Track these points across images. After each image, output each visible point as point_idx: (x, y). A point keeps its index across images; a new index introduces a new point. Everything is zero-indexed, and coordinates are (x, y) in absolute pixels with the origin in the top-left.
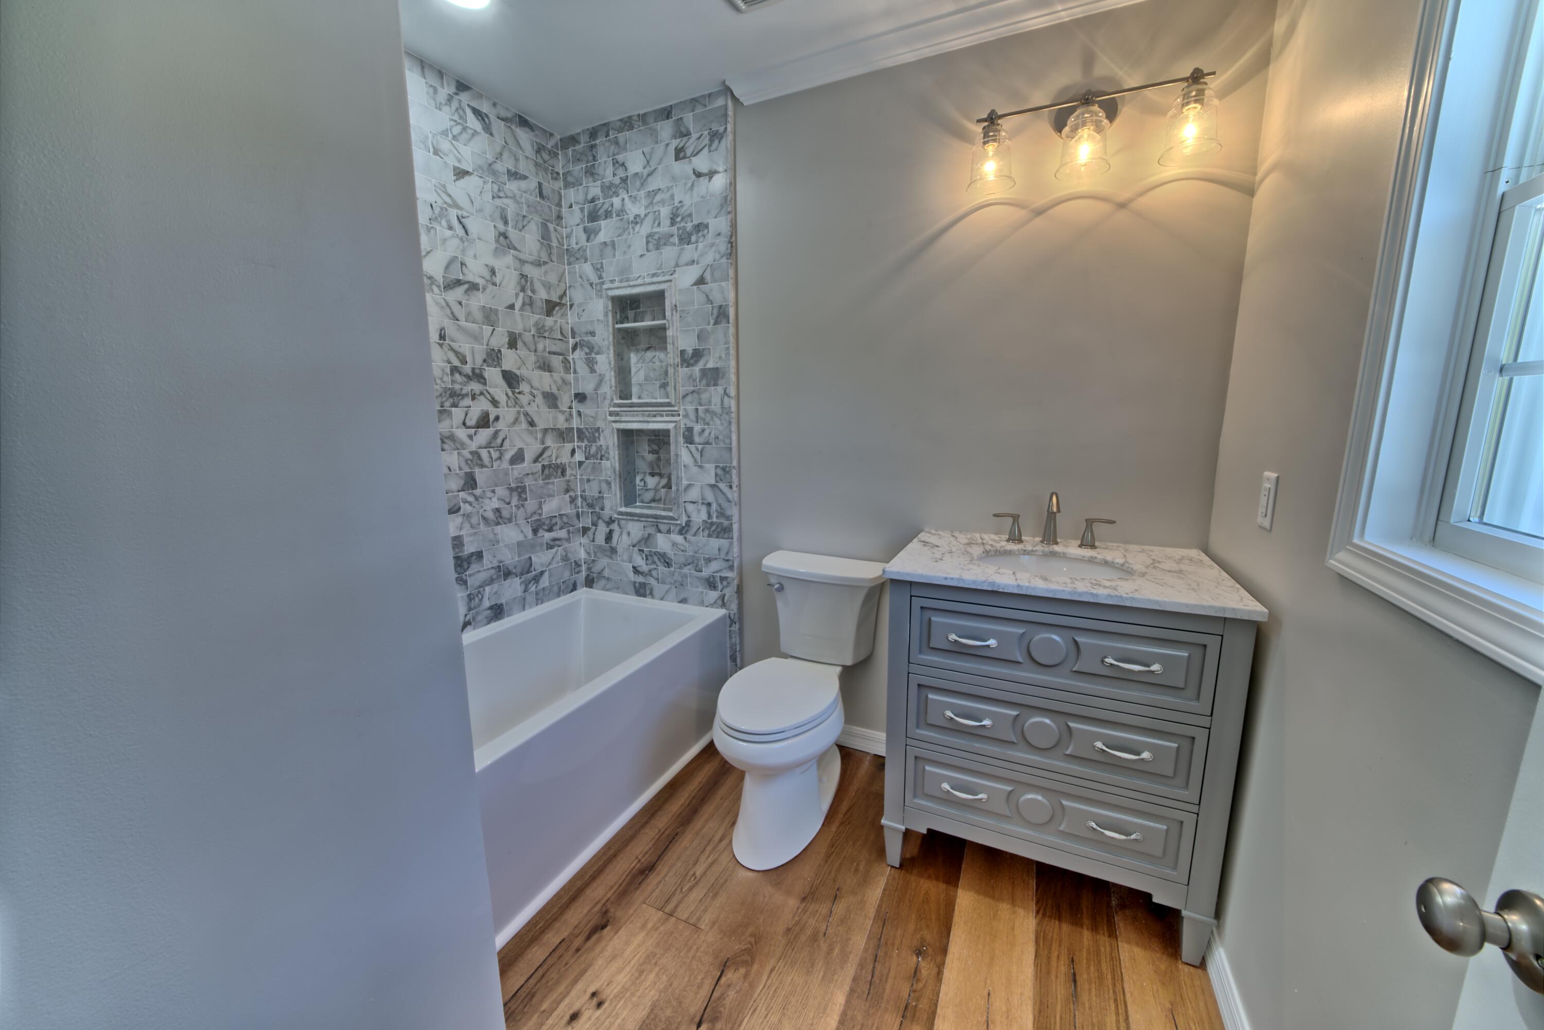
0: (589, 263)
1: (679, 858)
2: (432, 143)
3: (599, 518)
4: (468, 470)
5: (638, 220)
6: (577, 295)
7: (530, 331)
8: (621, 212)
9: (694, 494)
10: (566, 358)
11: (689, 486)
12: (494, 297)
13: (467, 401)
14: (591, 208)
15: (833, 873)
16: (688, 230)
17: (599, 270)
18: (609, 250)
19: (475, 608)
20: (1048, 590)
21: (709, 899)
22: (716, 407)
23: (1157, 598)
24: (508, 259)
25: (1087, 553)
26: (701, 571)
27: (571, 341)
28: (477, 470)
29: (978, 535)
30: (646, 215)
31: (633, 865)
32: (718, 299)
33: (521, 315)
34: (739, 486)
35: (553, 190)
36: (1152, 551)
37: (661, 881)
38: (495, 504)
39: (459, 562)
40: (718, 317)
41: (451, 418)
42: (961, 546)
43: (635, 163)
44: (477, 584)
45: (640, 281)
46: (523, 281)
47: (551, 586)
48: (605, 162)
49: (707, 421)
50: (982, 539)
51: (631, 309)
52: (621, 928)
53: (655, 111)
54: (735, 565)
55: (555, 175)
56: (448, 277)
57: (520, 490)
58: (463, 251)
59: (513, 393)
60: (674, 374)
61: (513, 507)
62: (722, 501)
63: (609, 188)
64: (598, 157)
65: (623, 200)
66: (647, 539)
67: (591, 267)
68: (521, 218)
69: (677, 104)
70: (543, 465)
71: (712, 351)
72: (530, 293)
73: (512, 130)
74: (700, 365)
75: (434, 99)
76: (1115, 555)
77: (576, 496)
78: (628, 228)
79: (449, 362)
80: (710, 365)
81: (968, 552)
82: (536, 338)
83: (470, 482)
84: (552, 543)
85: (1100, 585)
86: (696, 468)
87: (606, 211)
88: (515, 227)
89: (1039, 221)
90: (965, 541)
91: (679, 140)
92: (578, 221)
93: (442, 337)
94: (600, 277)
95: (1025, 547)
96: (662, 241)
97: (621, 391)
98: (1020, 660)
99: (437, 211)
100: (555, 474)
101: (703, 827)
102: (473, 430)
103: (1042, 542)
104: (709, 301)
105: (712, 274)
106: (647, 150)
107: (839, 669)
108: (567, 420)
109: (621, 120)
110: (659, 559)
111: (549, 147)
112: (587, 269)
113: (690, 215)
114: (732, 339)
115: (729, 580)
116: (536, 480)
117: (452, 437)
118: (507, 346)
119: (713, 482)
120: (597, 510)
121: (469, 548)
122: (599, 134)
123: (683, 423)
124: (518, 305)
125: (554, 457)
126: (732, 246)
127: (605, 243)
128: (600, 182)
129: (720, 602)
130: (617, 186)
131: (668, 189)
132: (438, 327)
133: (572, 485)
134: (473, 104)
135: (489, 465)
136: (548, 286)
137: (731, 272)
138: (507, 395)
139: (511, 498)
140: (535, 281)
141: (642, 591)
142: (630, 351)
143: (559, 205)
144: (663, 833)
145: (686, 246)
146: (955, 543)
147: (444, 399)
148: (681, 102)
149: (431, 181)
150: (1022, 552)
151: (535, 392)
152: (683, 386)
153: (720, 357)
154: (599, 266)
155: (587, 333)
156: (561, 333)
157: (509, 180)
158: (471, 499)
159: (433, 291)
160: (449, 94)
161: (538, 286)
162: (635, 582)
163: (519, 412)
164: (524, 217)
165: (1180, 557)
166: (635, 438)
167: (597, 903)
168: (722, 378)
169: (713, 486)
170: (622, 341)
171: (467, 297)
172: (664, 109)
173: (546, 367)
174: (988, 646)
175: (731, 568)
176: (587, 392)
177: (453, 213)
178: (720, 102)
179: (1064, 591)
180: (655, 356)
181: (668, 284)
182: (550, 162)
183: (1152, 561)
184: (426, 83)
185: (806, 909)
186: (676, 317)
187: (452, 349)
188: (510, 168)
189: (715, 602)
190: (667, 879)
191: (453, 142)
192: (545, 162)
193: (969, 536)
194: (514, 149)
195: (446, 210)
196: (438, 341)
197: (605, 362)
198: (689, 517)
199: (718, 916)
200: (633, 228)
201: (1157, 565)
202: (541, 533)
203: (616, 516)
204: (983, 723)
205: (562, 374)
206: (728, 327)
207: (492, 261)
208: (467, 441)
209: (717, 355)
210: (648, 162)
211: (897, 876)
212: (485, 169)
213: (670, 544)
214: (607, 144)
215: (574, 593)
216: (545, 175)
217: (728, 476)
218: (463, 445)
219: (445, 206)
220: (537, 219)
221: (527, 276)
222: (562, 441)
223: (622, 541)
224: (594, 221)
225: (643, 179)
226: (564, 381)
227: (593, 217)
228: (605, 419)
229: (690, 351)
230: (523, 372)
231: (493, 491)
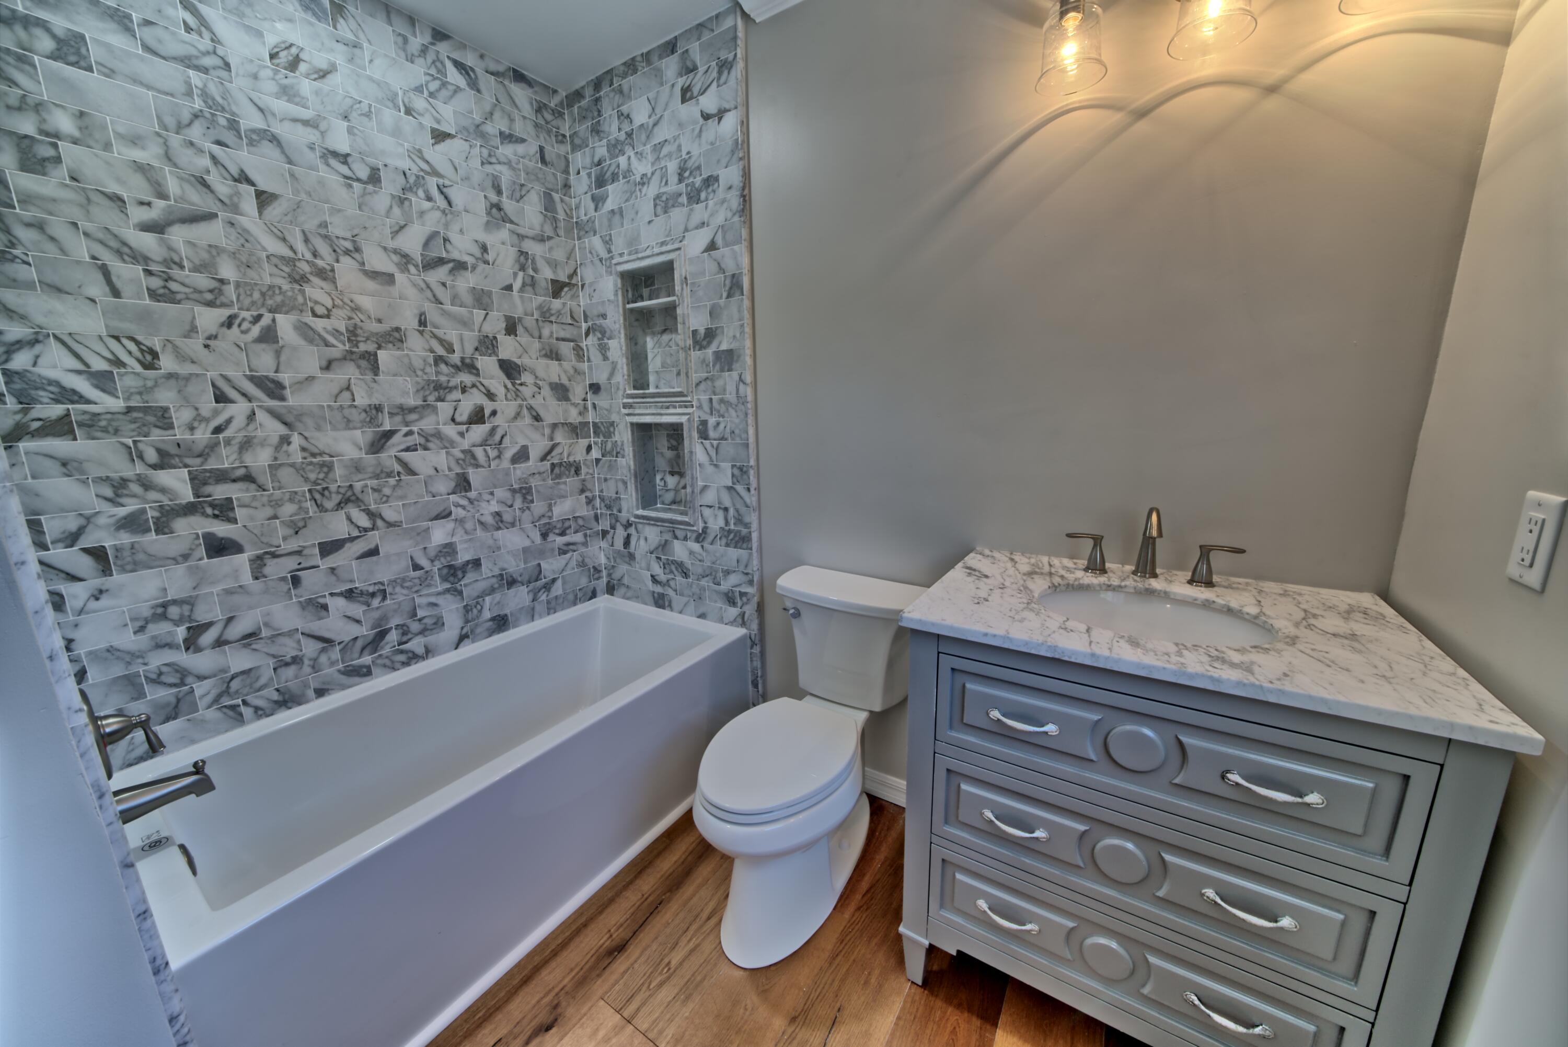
0: (598, 236)
1: (656, 938)
2: (403, 102)
3: (617, 521)
4: (459, 471)
5: (645, 180)
6: (587, 274)
7: (533, 315)
8: (629, 172)
9: (710, 497)
10: (578, 346)
11: (705, 488)
12: (486, 277)
13: (457, 395)
14: (598, 172)
15: (836, 983)
16: (697, 185)
17: (608, 242)
18: (617, 218)
19: (473, 620)
20: (1138, 665)
21: (678, 1003)
22: (731, 397)
23: (1324, 694)
24: (504, 234)
25: (1201, 593)
26: (719, 584)
27: (584, 326)
28: (471, 471)
29: (1045, 559)
30: (653, 174)
31: (602, 941)
32: (731, 268)
33: (521, 297)
34: (758, 489)
35: (559, 156)
36: (1300, 594)
37: (628, 969)
38: (494, 507)
39: (452, 571)
40: (731, 288)
41: (437, 414)
42: (1019, 576)
43: (640, 114)
44: (475, 594)
45: (648, 252)
46: (522, 258)
47: (566, 593)
48: (610, 115)
49: (721, 412)
50: (1050, 565)
51: (646, 287)
52: (566, 1034)
53: (659, 46)
54: (755, 579)
55: (560, 138)
56: (427, 256)
57: (525, 492)
58: (447, 226)
59: (514, 384)
60: (686, 359)
61: (517, 511)
62: (740, 505)
63: (615, 146)
64: (603, 111)
65: (629, 158)
66: (664, 546)
67: (600, 240)
68: (518, 188)
69: (682, 34)
70: (553, 464)
71: (725, 330)
72: (531, 272)
73: (504, 85)
74: (713, 348)
75: (404, 50)
76: (1244, 601)
77: (594, 497)
78: (635, 191)
79: (432, 351)
80: (724, 347)
81: (1026, 588)
82: (541, 323)
83: (463, 484)
84: (565, 548)
85: (1224, 661)
86: (712, 467)
87: (613, 174)
88: (511, 197)
89: (1142, 126)
90: (1025, 568)
91: (685, 77)
92: (586, 188)
93: (422, 322)
94: (609, 251)
95: (1109, 580)
96: (671, 202)
97: (635, 381)
98: (1093, 757)
99: (412, 179)
100: (567, 472)
101: (693, 895)
102: (465, 427)
103: (1134, 573)
104: (721, 270)
105: (724, 238)
106: (651, 95)
107: (863, 716)
108: (580, 414)
109: (625, 64)
110: (676, 568)
111: (552, 105)
112: (596, 242)
113: (699, 168)
114: (747, 315)
115: (749, 596)
116: (544, 480)
117: (438, 435)
118: (504, 332)
119: (730, 484)
120: (615, 512)
121: (463, 556)
122: (603, 83)
123: (697, 415)
124: (517, 285)
125: (565, 454)
126: (745, 201)
127: (613, 211)
128: (605, 140)
129: (740, 621)
130: (622, 143)
131: (675, 138)
132: (417, 312)
133: (589, 486)
134: (456, 56)
135: (486, 465)
136: (554, 264)
137: (744, 233)
138: (505, 387)
139: (514, 500)
140: (538, 259)
141: (661, 602)
142: (645, 334)
143: (566, 171)
144: (646, 899)
145: (695, 206)
146: (1011, 571)
147: (427, 393)
148: (686, 31)
149: (402, 145)
150: (1104, 587)
151: (540, 383)
152: (696, 372)
153: (734, 337)
154: (607, 238)
155: (598, 316)
156: (572, 317)
157: (502, 143)
158: (464, 502)
159: (409, 271)
160: (423, 45)
161: (541, 264)
162: (654, 592)
163: (521, 406)
164: (522, 185)
165: (1347, 607)
166: (654, 432)
167: (550, 991)
168: (737, 361)
169: (730, 489)
170: (636, 324)
171: (452, 278)
172: (668, 43)
173: (553, 355)
174: (1046, 733)
175: (751, 582)
176: (600, 382)
177: (432, 182)
178: (728, 23)
179: (1164, 668)
180: (671, 340)
181: (677, 253)
182: (554, 123)
183: (1302, 614)
184: (393, 31)
185: (794, 1035)
186: (687, 291)
187: (435, 336)
188: (503, 129)
189: (735, 620)
190: (636, 966)
191: (430, 100)
192: (547, 123)
193: (1033, 561)
194: (508, 108)
195: (423, 178)
196: (417, 327)
197: (617, 347)
198: (705, 523)
199: (684, 1033)
200: (640, 190)
201: (1312, 621)
202: (551, 537)
203: (633, 519)
204: (1034, 835)
205: (574, 362)
206: (742, 300)
207: (482, 236)
208: (457, 438)
209: (731, 334)
210: (653, 109)
211: (917, 998)
212: (471, 131)
213: (687, 553)
214: (612, 95)
215: (594, 600)
216: (547, 138)
217: (745, 477)
218: (452, 444)
219: (422, 174)
220: (538, 188)
221: (527, 253)
222: (574, 436)
223: (640, 547)
224: (602, 187)
225: (648, 130)
226: (576, 370)
227: (601, 182)
228: (619, 412)
229: (702, 331)
230: (525, 361)
231: (492, 494)
